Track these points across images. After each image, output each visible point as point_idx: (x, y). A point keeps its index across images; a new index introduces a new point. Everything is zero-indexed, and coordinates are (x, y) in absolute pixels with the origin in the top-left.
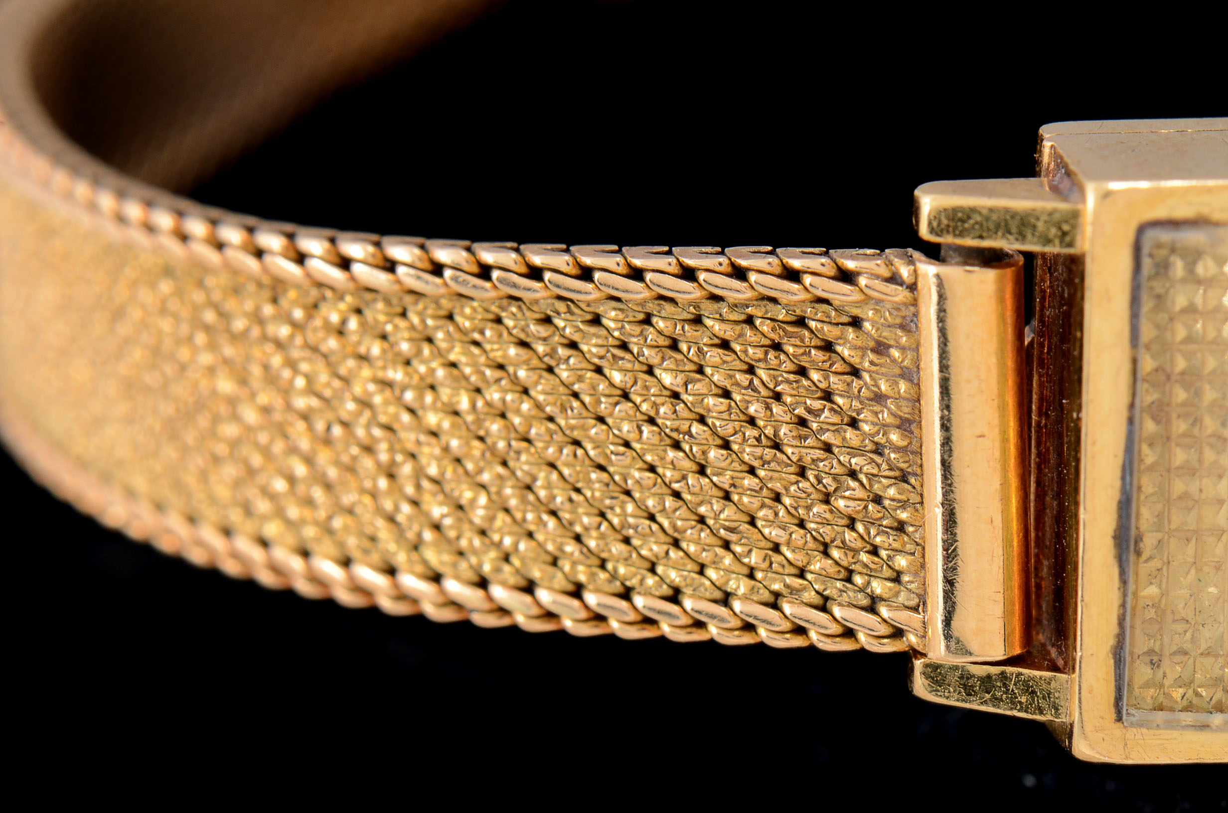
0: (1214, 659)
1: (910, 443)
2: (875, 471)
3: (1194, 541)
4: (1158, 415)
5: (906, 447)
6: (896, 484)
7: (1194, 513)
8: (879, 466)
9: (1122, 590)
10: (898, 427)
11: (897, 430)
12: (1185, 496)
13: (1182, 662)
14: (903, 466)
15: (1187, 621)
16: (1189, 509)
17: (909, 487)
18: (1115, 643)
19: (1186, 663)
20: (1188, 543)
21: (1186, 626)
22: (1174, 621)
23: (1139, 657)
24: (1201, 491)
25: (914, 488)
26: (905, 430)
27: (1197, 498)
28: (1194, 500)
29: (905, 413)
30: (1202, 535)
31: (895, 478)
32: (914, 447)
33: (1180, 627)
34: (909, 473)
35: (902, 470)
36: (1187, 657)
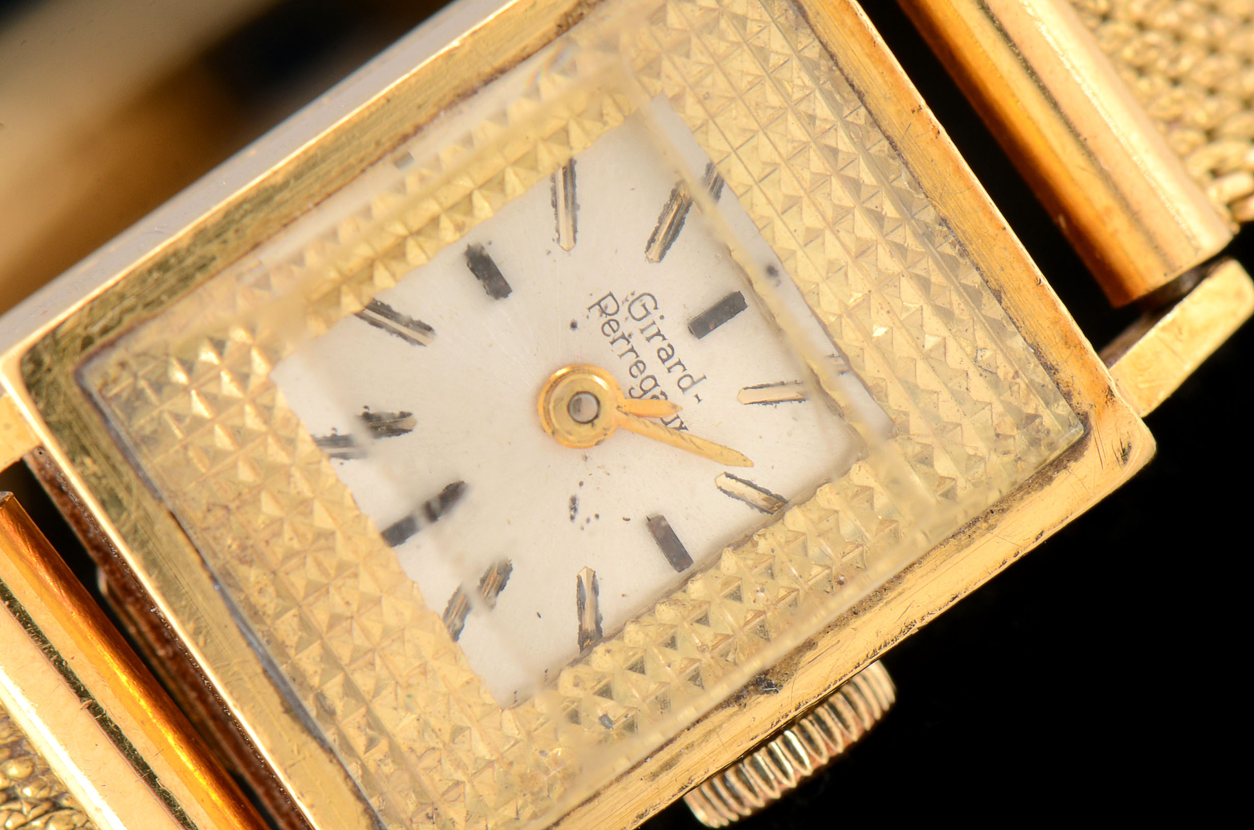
0: (491, 770)
1: (34, 766)
2: (21, 820)
3: (378, 661)
4: (245, 556)
5: (33, 772)
6: (50, 818)
7: (357, 631)
8: (20, 811)
9: (335, 761)
10: (11, 757)
11: (12, 761)
12: (335, 620)
13: (460, 796)
14: (43, 793)
15: (434, 748)
16: (350, 631)
17: (67, 812)
18: (368, 821)
19: (464, 793)
20: (375, 667)
21: (436, 755)
22: (420, 758)
23: (411, 820)
24: (348, 603)
25: (71, 809)
26: (20, 755)
27: (349, 614)
28: (347, 618)
29: (6, 738)
30: (383, 649)
31: (46, 812)
32: (40, 767)
33: (429, 761)
34: (56, 797)
35: (47, 799)
36: (461, 786)
